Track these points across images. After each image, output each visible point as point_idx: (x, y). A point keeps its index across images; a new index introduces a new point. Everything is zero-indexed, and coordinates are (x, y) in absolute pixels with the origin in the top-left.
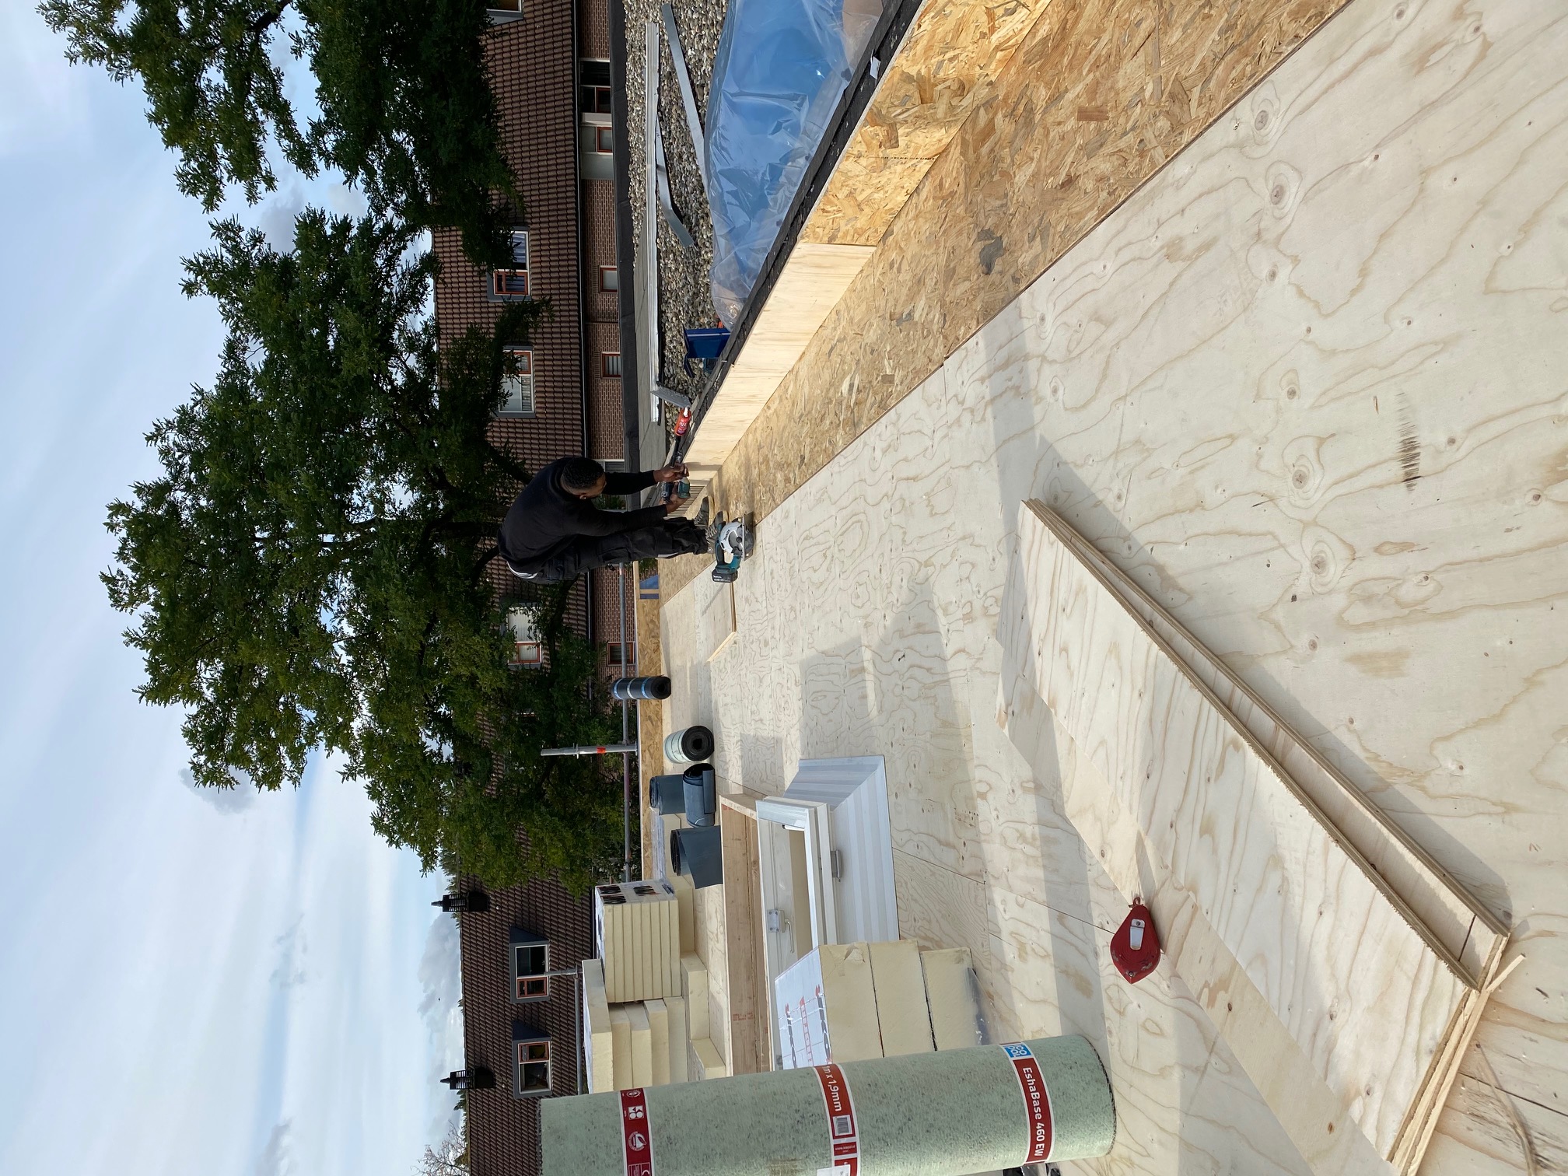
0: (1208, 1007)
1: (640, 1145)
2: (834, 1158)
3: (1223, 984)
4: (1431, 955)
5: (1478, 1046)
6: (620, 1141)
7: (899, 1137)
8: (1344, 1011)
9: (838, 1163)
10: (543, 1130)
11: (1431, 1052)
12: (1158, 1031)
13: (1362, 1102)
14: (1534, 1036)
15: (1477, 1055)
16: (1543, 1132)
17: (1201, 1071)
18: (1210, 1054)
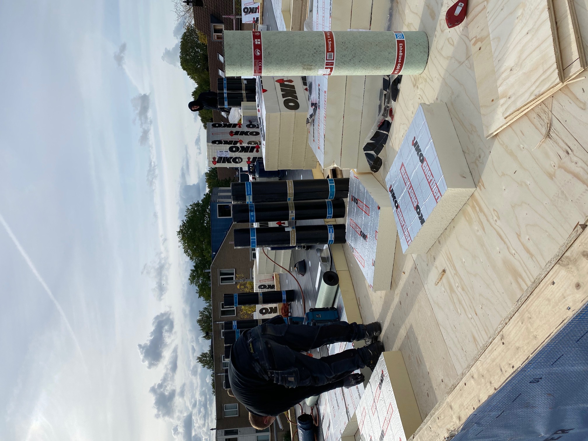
0: (473, 45)
1: (258, 54)
2: (325, 66)
3: (481, 40)
4: (555, 66)
5: (553, 97)
6: (252, 51)
7: (349, 63)
8: (516, 70)
9: (326, 68)
10: (225, 44)
11: (536, 95)
12: (452, 44)
13: (506, 100)
14: (571, 102)
15: (550, 99)
16: (555, 129)
17: (461, 63)
18: (467, 59)
